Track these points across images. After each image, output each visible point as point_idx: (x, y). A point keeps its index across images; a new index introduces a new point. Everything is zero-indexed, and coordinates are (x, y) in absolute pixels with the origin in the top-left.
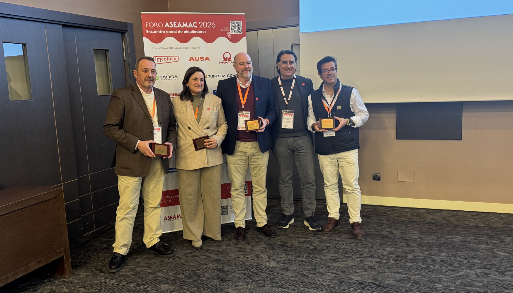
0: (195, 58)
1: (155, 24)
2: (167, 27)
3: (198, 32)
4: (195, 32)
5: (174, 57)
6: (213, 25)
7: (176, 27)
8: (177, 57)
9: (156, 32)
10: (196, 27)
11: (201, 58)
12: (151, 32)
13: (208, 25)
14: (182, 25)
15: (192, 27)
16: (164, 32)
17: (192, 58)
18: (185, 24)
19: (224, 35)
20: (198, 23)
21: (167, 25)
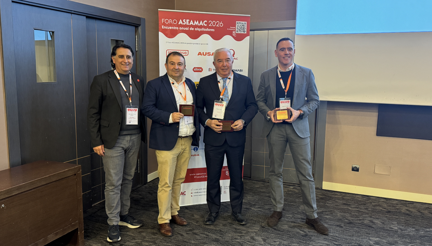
0: (203, 53)
1: (170, 21)
2: (181, 24)
3: (207, 30)
4: (205, 30)
5: (184, 51)
6: (221, 24)
7: (188, 24)
8: (187, 52)
9: (171, 28)
10: (206, 25)
11: (208, 53)
12: (166, 28)
13: (217, 24)
14: (194, 23)
15: (203, 25)
16: (177, 28)
17: (200, 53)
18: (196, 22)
19: (230, 33)
20: (208, 21)
21: (181, 22)
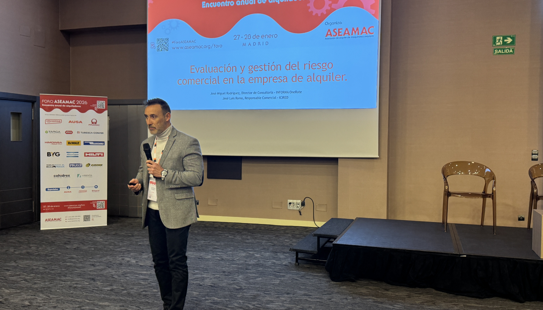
0: (73, 121)
1: (48, 101)
2: (56, 103)
3: (75, 106)
4: (74, 106)
5: (58, 120)
6: (85, 103)
7: (62, 103)
8: (61, 121)
9: (48, 105)
10: (74, 103)
11: (76, 121)
12: (45, 105)
13: (82, 103)
14: (65, 102)
15: (72, 103)
16: (53, 106)
17: (71, 121)
18: (67, 101)
19: (93, 109)
20: (76, 101)
21: (56, 102)
